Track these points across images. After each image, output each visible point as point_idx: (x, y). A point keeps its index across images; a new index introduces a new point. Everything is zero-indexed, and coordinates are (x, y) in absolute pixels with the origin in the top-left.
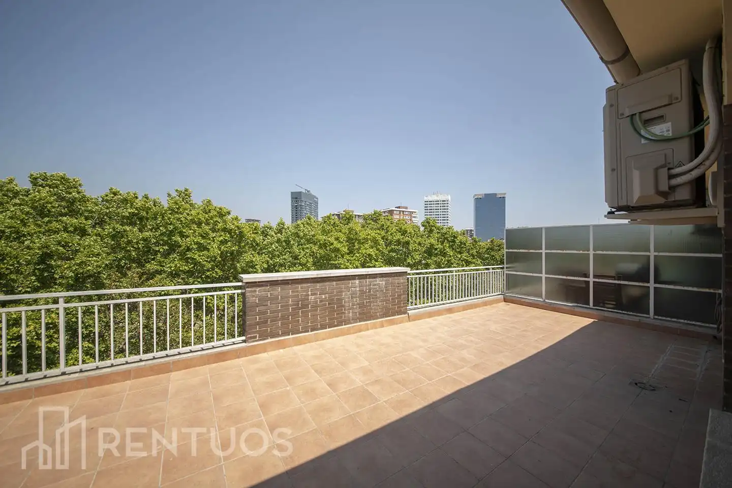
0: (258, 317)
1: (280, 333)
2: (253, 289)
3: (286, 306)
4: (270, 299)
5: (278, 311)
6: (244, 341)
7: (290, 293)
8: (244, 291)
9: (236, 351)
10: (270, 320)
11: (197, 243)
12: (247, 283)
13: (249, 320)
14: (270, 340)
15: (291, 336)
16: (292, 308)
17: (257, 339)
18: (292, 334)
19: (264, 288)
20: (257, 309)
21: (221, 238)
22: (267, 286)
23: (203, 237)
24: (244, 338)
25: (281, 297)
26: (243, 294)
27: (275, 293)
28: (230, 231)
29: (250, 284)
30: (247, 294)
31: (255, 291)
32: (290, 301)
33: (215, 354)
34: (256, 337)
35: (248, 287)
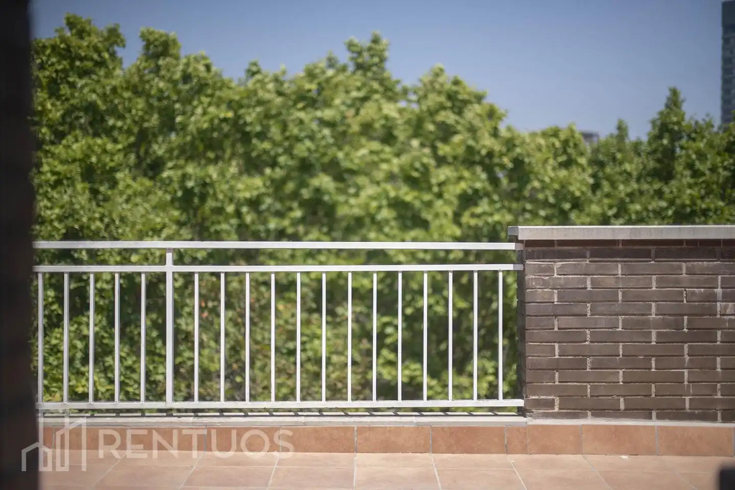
0: (557, 345)
1: (622, 407)
2: (543, 263)
3: (639, 326)
4: (592, 298)
5: (614, 338)
6: (521, 411)
7: (654, 284)
8: (520, 267)
9: (499, 431)
10: (592, 363)
11: (397, 204)
12: (529, 243)
13: (534, 353)
14: (590, 421)
15: (655, 423)
16: (658, 334)
17: (556, 409)
18: (659, 417)
19: (572, 262)
20: (556, 323)
21: (463, 185)
22: (584, 257)
23: (413, 182)
24: (520, 403)
25: (624, 294)
26: (520, 277)
27: (609, 281)
28: (488, 163)
29: (536, 249)
30: (529, 277)
31: (550, 270)
32: (654, 310)
33: (450, 428)
34: (551, 404)
35: (531, 256)
